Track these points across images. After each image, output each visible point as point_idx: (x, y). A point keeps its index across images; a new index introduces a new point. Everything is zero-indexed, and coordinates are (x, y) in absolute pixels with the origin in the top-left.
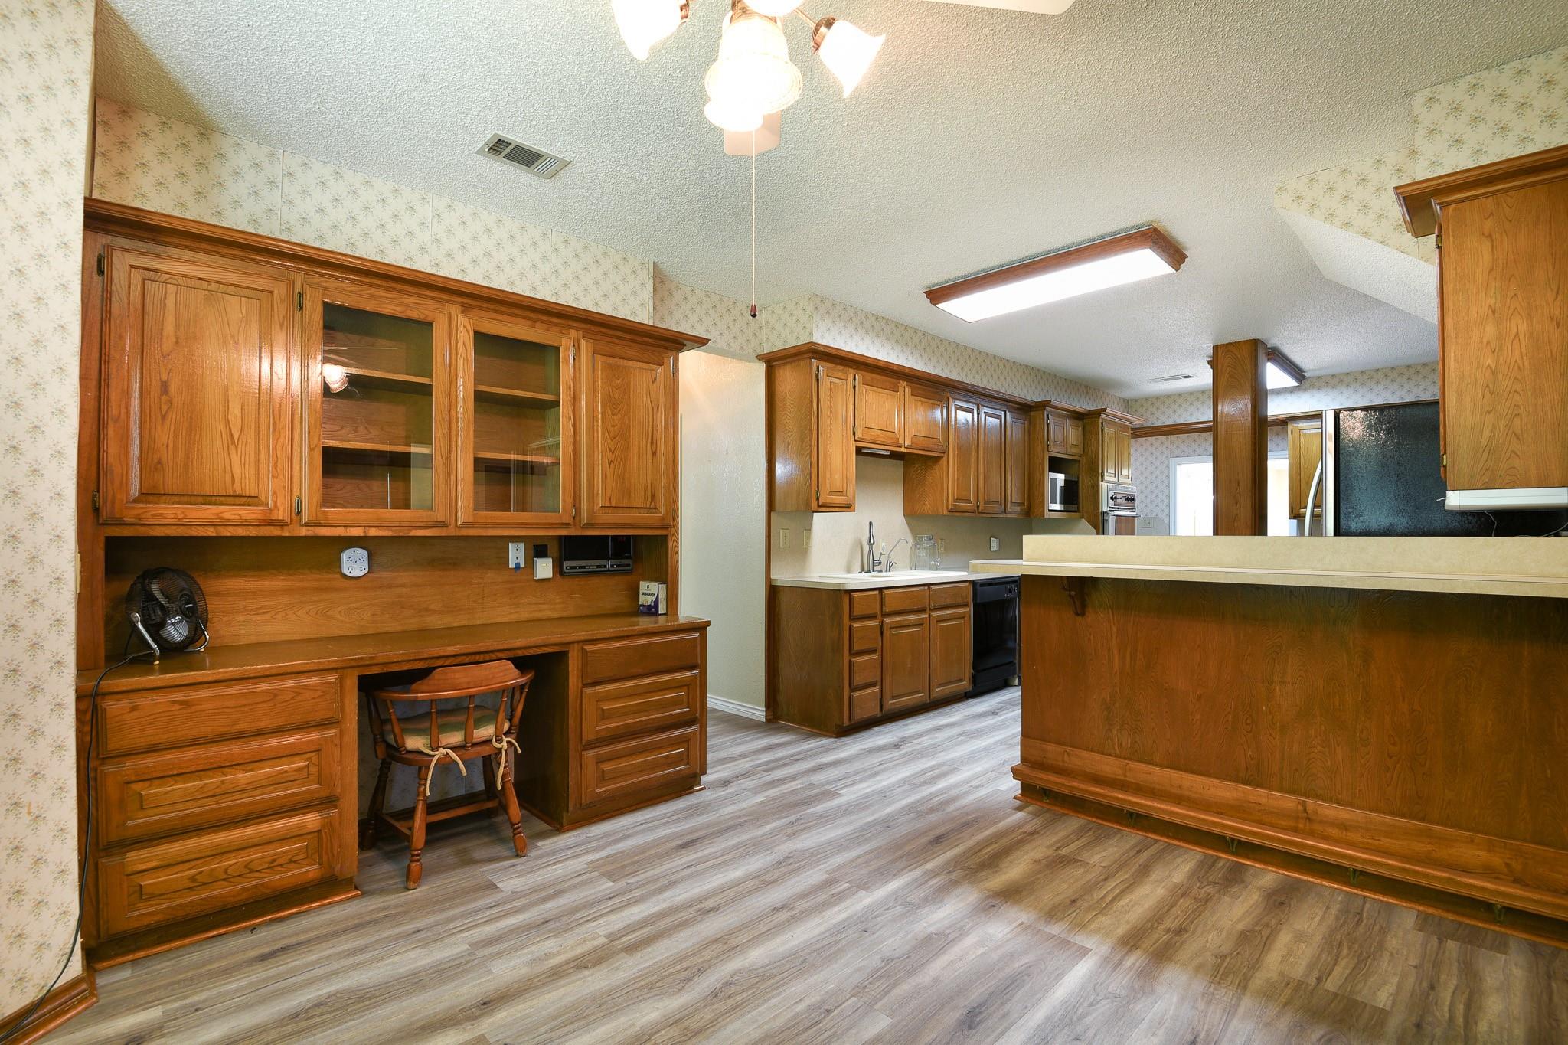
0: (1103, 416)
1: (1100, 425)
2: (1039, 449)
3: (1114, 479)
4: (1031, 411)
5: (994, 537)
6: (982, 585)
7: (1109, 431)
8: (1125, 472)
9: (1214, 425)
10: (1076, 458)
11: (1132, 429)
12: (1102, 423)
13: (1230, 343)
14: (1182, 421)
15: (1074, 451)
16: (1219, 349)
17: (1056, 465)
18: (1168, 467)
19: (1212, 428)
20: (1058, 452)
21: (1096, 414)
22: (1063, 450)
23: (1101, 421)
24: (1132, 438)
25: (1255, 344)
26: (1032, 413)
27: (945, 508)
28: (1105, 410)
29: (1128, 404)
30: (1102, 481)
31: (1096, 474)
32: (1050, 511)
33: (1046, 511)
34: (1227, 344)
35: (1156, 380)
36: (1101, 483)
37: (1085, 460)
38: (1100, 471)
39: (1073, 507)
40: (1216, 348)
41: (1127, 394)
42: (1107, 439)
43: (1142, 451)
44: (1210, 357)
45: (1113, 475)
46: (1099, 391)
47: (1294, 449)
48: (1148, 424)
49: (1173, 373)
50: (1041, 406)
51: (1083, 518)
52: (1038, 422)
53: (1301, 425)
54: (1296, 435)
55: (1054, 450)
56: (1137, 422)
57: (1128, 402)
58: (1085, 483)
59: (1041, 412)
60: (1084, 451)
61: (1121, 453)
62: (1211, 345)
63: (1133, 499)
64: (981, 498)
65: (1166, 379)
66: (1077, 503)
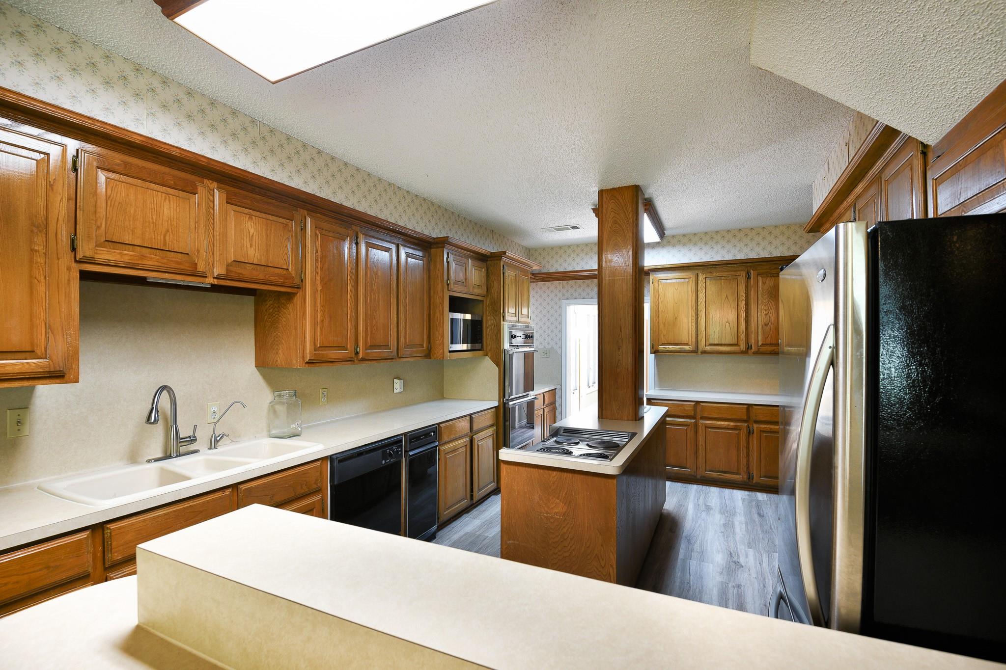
0: (504, 259)
1: (502, 268)
2: (439, 287)
3: (515, 319)
4: (431, 248)
5: (399, 378)
6: (340, 461)
7: (510, 274)
8: (525, 311)
9: (599, 272)
10: (479, 298)
11: (533, 274)
12: (504, 266)
13: (614, 189)
14: (570, 269)
15: (477, 291)
16: (604, 193)
17: (457, 304)
18: (560, 307)
19: (597, 276)
20: (460, 292)
21: (498, 256)
22: (465, 290)
23: (502, 264)
24: (531, 282)
25: (636, 189)
26: (433, 251)
27: (300, 359)
28: (505, 253)
29: (530, 252)
30: (504, 321)
31: (498, 313)
32: (450, 352)
33: (446, 351)
34: (611, 189)
35: (549, 230)
36: (502, 322)
37: (488, 300)
38: (502, 312)
39: (478, 346)
40: (601, 193)
41: (528, 242)
42: (508, 281)
43: (539, 294)
44: (596, 205)
45: (514, 315)
46: (504, 237)
47: (655, 297)
48: (545, 271)
49: (562, 223)
50: (442, 242)
51: (487, 355)
52: (438, 260)
53: (659, 275)
54: (656, 284)
55: (455, 289)
56: (536, 268)
57: (529, 251)
58: (488, 323)
59: (441, 249)
60: (487, 292)
61: (521, 295)
62: (596, 189)
63: (532, 337)
64: (361, 344)
65: (559, 229)
66: (481, 342)
